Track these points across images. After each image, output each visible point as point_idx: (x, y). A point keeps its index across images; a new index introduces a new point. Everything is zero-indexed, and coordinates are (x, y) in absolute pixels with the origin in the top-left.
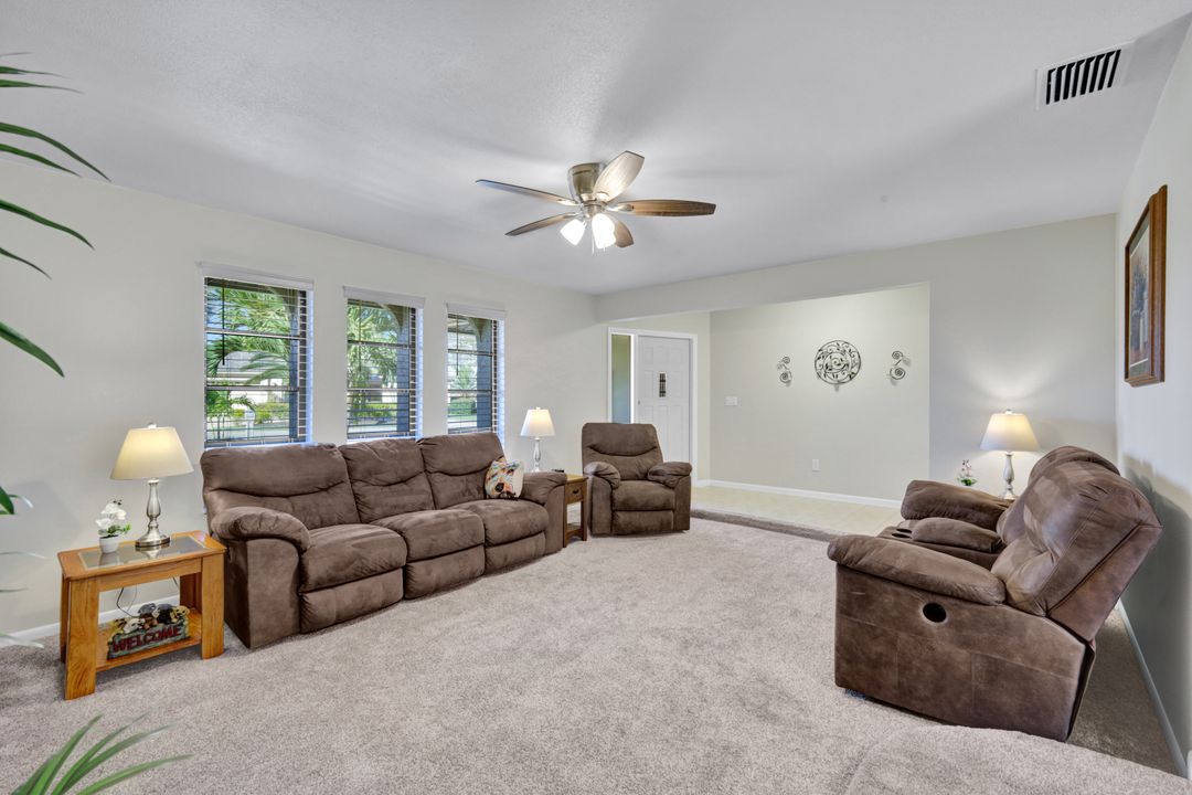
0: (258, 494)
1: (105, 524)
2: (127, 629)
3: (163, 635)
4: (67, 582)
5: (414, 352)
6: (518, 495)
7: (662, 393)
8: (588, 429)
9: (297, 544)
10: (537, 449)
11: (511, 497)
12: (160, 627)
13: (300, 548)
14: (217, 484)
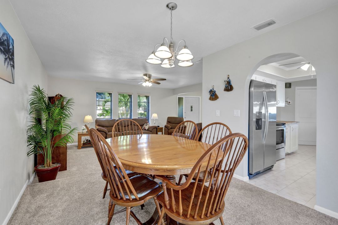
0: (103, 126)
1: (83, 128)
2: (85, 142)
3: (89, 144)
4: (78, 134)
5: (131, 103)
6: (147, 129)
7: (192, 110)
8: (169, 118)
9: (106, 133)
10: (154, 122)
11: (145, 130)
12: (89, 143)
13: (106, 134)
14: (97, 124)
